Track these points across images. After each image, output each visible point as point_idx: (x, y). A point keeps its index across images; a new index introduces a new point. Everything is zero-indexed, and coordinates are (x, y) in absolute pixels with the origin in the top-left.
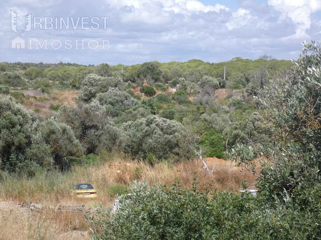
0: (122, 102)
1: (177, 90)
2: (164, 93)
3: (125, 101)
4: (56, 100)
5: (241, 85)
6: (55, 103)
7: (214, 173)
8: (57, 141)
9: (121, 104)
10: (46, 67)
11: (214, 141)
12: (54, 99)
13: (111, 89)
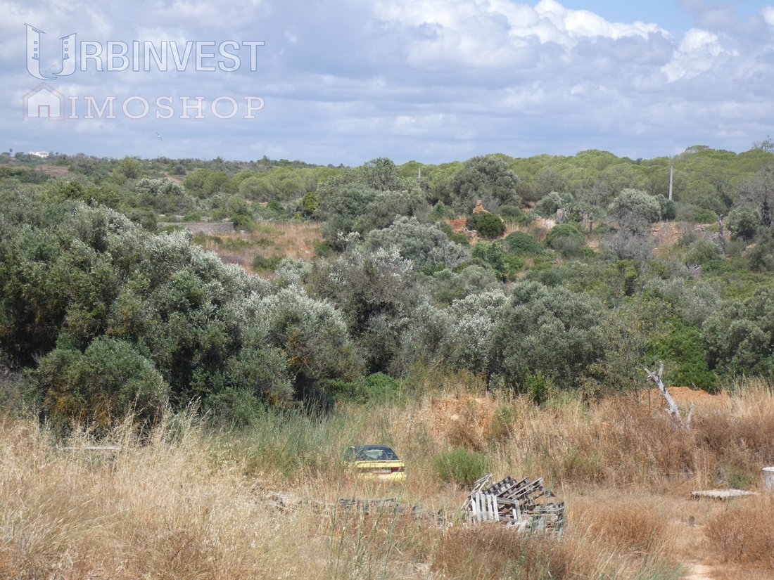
0: (426, 251)
1: (558, 223)
2: (525, 230)
3: (434, 249)
4: (268, 245)
5: (713, 213)
6: (267, 254)
7: (693, 424)
8: (304, 341)
9: (422, 256)
10: (230, 169)
11: (681, 348)
12: (263, 242)
13: (399, 220)
